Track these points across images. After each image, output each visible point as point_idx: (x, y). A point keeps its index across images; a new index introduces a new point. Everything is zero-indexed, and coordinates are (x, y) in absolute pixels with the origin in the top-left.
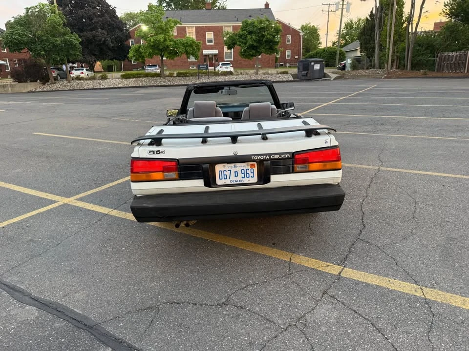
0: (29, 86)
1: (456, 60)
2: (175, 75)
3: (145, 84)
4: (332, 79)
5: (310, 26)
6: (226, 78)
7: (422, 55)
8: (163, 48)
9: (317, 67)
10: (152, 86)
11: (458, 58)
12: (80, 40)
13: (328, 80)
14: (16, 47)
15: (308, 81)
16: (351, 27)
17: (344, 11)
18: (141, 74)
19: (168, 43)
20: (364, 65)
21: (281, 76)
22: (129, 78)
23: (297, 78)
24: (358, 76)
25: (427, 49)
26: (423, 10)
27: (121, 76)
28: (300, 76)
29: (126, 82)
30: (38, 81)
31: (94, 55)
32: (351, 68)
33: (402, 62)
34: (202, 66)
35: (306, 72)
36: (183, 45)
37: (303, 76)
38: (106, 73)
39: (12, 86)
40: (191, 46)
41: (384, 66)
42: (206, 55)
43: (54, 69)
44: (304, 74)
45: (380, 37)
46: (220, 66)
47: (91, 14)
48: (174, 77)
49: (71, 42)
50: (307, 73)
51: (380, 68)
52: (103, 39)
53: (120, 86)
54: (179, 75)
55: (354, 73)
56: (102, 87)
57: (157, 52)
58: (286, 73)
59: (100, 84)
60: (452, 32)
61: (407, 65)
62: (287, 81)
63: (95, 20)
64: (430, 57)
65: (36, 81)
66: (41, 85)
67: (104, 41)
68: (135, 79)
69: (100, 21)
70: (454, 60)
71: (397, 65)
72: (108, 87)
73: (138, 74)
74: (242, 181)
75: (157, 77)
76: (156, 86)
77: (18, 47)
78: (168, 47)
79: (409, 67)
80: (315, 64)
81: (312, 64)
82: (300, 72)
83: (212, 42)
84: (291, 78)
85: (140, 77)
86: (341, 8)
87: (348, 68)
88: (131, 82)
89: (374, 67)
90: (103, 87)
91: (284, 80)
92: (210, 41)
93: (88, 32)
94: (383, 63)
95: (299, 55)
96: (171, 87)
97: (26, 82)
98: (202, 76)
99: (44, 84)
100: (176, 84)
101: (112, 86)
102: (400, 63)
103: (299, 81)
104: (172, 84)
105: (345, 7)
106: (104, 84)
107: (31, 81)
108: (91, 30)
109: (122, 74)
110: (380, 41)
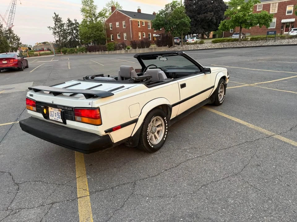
0: (162, 49)
2: (249, 39)
3: (225, 46)
6: (291, 40)
8: (242, 21)
10: (230, 48)
12: (190, 20)
14: (157, 28)
18: (225, 40)
19: (246, 18)
22: (217, 43)
27: (212, 41)
29: (213, 46)
30: (167, 46)
31: (204, 29)
34: (270, 33)
36: (257, 18)
38: (203, 40)
39: (155, 49)
40: (264, 18)
42: (284, 23)
43: (179, 38)
46: (292, 31)
47: (206, 3)
48: (248, 41)
49: (185, 22)
52: (211, 18)
53: (210, 48)
54: (252, 39)
56: (198, 49)
57: (237, 24)
59: (198, 47)
63: (208, 6)
65: (166, 46)
66: (168, 48)
67: (211, 19)
68: (220, 43)
69: (210, 6)
72: (202, 49)
73: (223, 40)
75: (236, 41)
76: (233, 48)
77: (158, 27)
78: (246, 20)
83: (291, 13)
85: (224, 42)
88: (217, 45)
90: (200, 49)
92: (290, 12)
93: (203, 15)
96: (243, 49)
97: (161, 46)
98: (270, 40)
99: (169, 47)
100: (247, 46)
101: (204, 48)
104: (244, 46)
106: (201, 47)
107: (164, 46)
108: (204, 13)
109: (212, 40)
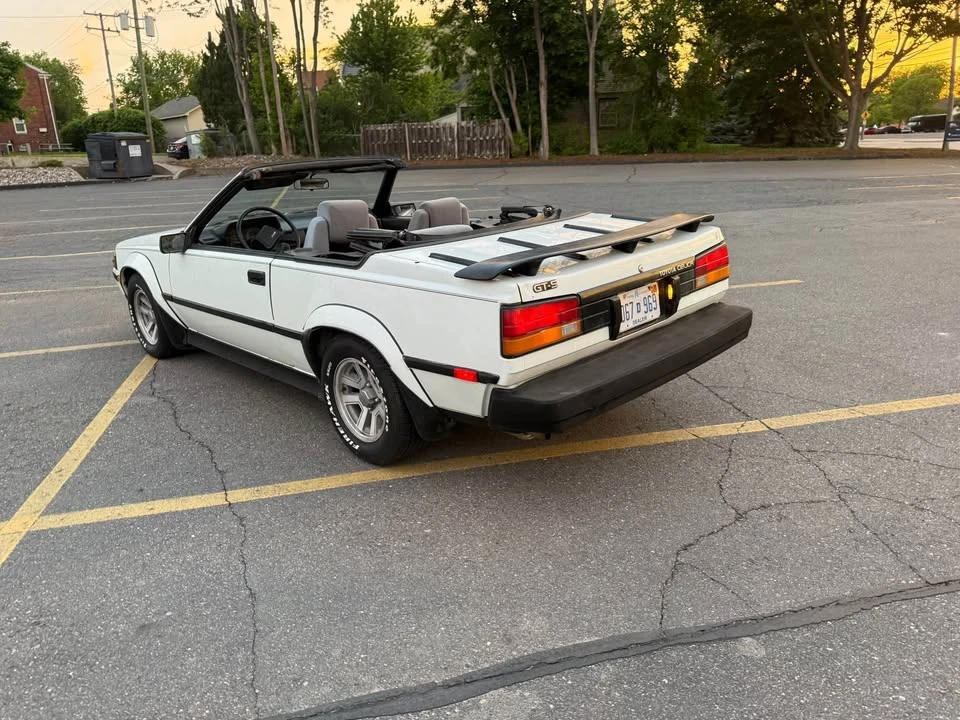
1: (389, 137)
4: (175, 177)
5: (47, 60)
7: (334, 128)
9: (135, 151)
11: (392, 136)
13: (167, 178)
15: (119, 182)
16: (149, 70)
17: (143, 33)
20: (229, 147)
21: (50, 172)
23: (90, 176)
24: (225, 169)
25: (336, 118)
26: (319, 48)
28: (97, 169)
32: (204, 152)
33: (302, 141)
35: (112, 162)
37: (105, 170)
41: (270, 149)
44: (106, 168)
45: (249, 93)
50: (115, 164)
51: (263, 153)
55: (215, 162)
58: (58, 165)
60: (372, 89)
61: (313, 148)
62: (70, 184)
64: (347, 133)
70: (387, 138)
71: (293, 147)
74: (646, 318)
79: (317, 150)
80: (128, 144)
81: (124, 144)
82: (96, 164)
84: (77, 177)
86: (134, 25)
87: (196, 154)
89: (250, 151)
91: (61, 180)
94: (266, 144)
95: (48, 125)
102: (298, 144)
103: (94, 183)
105: (141, 24)
110: (250, 102)
